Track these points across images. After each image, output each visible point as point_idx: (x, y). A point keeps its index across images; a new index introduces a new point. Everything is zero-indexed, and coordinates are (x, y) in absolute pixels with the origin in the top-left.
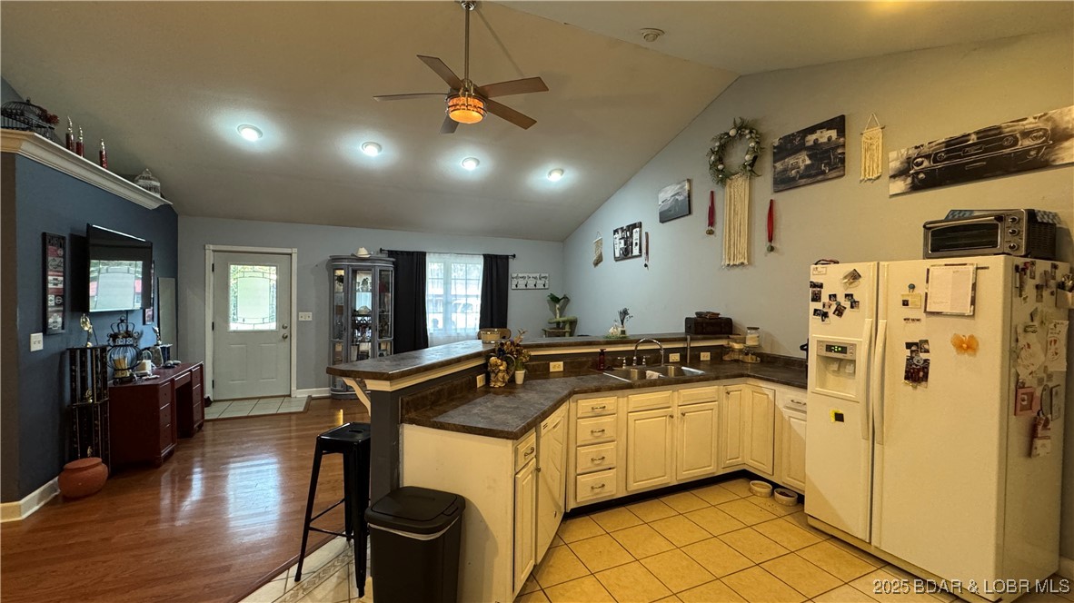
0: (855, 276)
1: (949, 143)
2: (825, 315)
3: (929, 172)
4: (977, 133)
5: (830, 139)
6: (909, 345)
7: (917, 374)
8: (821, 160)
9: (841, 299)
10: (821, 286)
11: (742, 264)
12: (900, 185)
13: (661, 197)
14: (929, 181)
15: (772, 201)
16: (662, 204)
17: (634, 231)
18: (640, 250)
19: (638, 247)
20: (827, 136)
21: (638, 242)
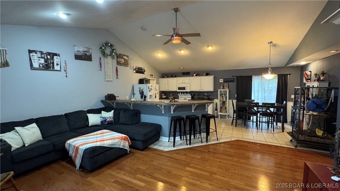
4: (140, 68)
8: (126, 62)
11: (111, 81)
13: (76, 49)
14: (137, 72)
15: (117, 67)
16: (77, 52)
17: (55, 57)
18: (60, 68)
19: (59, 66)
20: (126, 58)
21: (59, 63)
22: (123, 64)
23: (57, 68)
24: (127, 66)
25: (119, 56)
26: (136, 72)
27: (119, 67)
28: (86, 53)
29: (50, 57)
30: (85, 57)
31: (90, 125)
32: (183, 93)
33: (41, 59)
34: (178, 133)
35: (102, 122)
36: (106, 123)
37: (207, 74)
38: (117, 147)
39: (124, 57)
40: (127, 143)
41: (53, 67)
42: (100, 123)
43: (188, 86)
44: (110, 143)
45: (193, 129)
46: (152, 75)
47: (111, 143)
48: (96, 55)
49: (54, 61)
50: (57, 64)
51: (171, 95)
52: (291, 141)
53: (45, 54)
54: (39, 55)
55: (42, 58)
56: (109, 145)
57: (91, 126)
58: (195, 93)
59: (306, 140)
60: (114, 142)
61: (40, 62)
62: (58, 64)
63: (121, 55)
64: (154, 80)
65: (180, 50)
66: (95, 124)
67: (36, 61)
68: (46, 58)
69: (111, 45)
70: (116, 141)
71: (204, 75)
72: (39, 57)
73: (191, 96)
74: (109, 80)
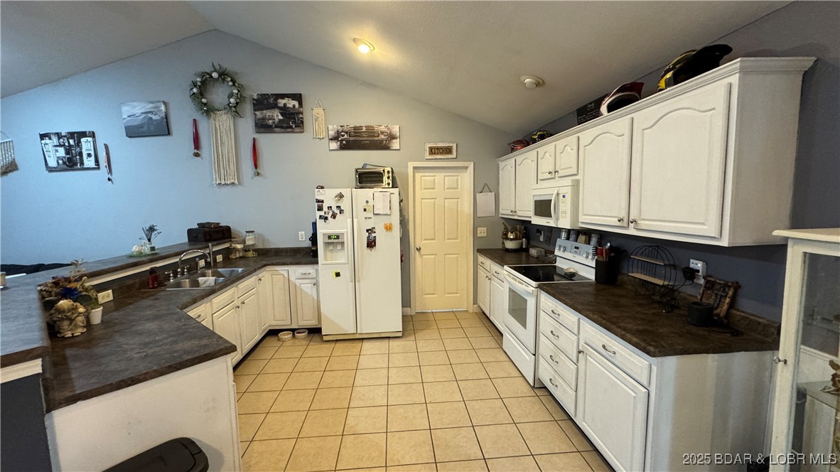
0: (341, 196)
1: (355, 128)
2: (326, 218)
3: (348, 141)
4: (366, 127)
5: (294, 106)
6: (367, 231)
7: (371, 244)
8: (290, 119)
9: (334, 209)
10: (323, 202)
11: (233, 183)
12: (334, 145)
13: (127, 110)
14: (346, 146)
15: (254, 140)
16: (129, 118)
17: (83, 140)
18: (97, 162)
19: (93, 158)
20: (291, 103)
21: (92, 153)
22: (276, 127)
23: (89, 162)
24: (298, 130)
25: (263, 102)
26: (343, 147)
27: (265, 140)
28: (150, 115)
29: (75, 141)
33: (59, 149)
39: (280, 101)
41: (82, 163)
49: (81, 149)
50: (89, 155)
53: (64, 136)
54: (55, 140)
55: (60, 146)
61: (58, 155)
63: (266, 99)
67: (51, 154)
68: (67, 144)
69: (223, 75)
72: (56, 146)
74: (223, 182)
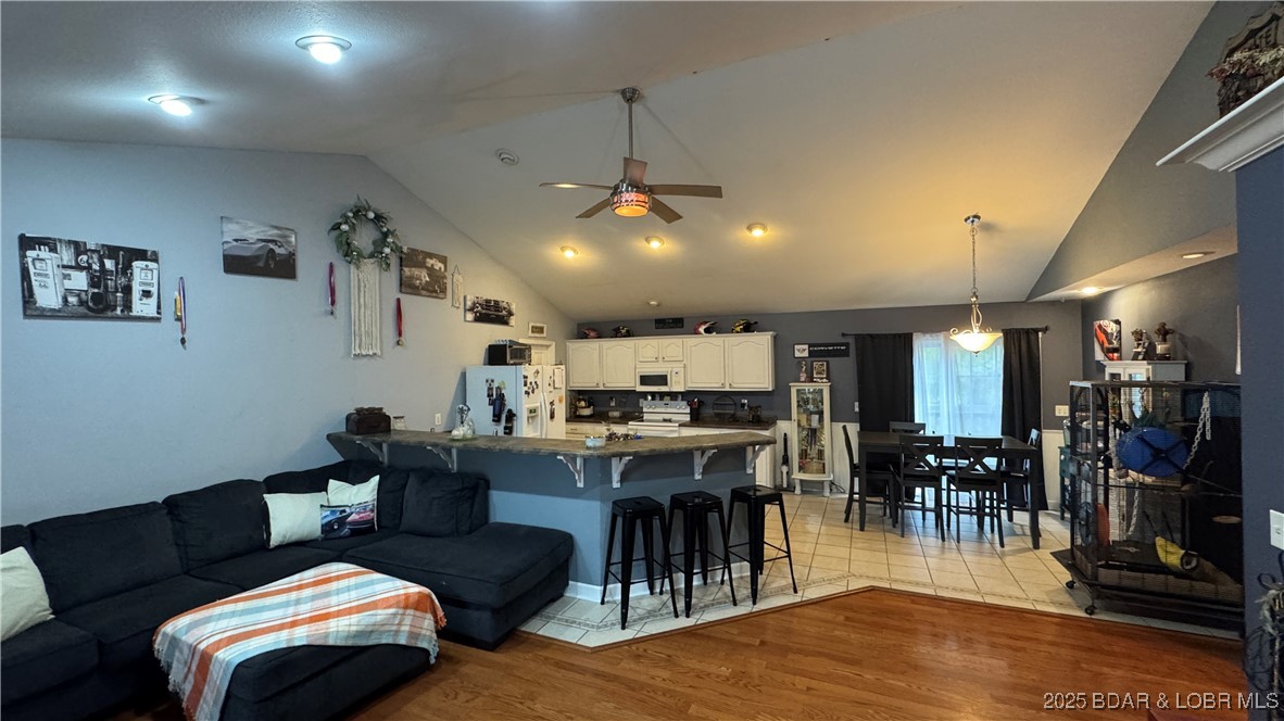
1: (486, 301)
2: (528, 393)
3: (481, 313)
4: (494, 301)
5: (440, 269)
7: (552, 417)
8: (435, 282)
9: (533, 384)
10: (527, 378)
11: (375, 354)
12: (470, 316)
13: (232, 231)
14: (480, 318)
15: (398, 300)
16: (235, 243)
17: (135, 264)
18: (159, 307)
19: (153, 301)
20: (439, 266)
21: (154, 290)
22: (423, 289)
23: (141, 307)
24: (441, 295)
25: (409, 259)
26: (477, 320)
27: (407, 300)
28: (271, 246)
29: (117, 264)
30: (267, 263)
31: (275, 540)
32: (658, 397)
33: (74, 273)
34: (638, 568)
35: (327, 528)
36: (346, 531)
37: (748, 328)
38: (384, 641)
39: (428, 260)
40: (427, 622)
41: (128, 306)
42: (317, 532)
43: (675, 370)
44: (354, 628)
45: (697, 547)
46: (540, 330)
47: (360, 628)
48: (314, 254)
49: (130, 280)
51: (613, 404)
52: (1070, 585)
53: (93, 251)
54: (66, 256)
55: (78, 267)
56: (348, 637)
57: (279, 547)
58: (703, 398)
59: (1125, 583)
60: (373, 620)
61: (69, 285)
62: (149, 292)
63: (417, 255)
64: (548, 346)
65: (647, 240)
66: (294, 538)
67: (50, 281)
68: (96, 267)
69: (379, 218)
70: (381, 615)
71: (738, 329)
72: (64, 267)
73: (688, 410)
74: (364, 353)
